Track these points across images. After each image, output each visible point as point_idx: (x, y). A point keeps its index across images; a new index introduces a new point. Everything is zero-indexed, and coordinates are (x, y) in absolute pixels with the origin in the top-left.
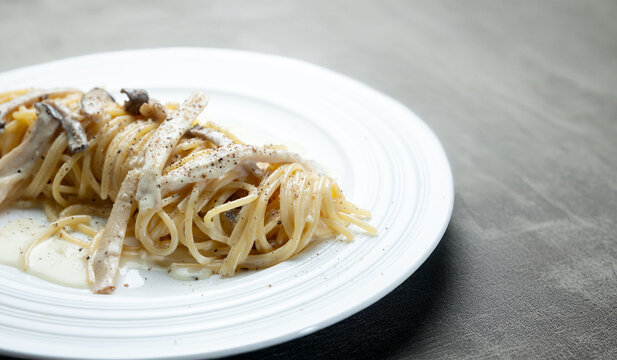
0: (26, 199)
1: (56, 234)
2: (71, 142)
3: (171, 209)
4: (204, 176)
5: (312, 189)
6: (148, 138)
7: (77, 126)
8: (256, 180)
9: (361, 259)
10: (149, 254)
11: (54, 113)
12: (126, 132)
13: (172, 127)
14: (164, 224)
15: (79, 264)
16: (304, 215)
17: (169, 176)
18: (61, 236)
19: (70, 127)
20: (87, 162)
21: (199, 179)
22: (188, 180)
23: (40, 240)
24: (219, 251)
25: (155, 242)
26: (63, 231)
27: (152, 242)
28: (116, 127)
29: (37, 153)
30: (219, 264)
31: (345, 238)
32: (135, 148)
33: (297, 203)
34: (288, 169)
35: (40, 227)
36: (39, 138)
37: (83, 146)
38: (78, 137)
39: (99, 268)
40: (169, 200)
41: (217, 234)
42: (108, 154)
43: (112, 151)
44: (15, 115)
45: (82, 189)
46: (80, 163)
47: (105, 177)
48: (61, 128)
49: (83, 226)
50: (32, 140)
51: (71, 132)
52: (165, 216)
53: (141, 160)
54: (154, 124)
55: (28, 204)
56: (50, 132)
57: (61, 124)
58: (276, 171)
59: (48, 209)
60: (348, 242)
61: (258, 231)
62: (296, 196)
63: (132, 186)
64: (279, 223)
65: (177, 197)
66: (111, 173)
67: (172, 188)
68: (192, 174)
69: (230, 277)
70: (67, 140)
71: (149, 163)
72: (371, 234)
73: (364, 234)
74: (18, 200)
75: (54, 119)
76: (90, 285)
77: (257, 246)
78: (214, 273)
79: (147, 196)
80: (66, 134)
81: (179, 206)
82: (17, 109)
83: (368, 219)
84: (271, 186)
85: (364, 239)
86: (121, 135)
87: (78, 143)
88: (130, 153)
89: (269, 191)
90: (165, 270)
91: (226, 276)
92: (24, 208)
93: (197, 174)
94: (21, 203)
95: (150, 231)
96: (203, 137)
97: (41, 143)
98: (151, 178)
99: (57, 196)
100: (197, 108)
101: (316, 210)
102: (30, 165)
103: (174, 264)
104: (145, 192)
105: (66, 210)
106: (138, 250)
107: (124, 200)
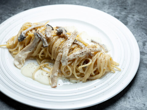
0: (32, 57)
1: (41, 68)
2: (44, 44)
3: (70, 65)
4: (78, 57)
5: (105, 60)
6: (63, 44)
7: (45, 40)
8: (91, 57)
9: (117, 78)
10: (64, 76)
11: (39, 36)
12: (57, 42)
13: (69, 42)
14: (68, 69)
15: (47, 78)
16: (103, 67)
17: (69, 56)
18: (42, 69)
19: (43, 40)
20: (48, 50)
21: (77, 58)
22: (74, 58)
23: (37, 70)
24: (82, 75)
25: (66, 73)
26: (42, 68)
27: (65, 73)
28: (55, 40)
29: (35, 46)
30: (82, 79)
31: (113, 72)
32: (60, 47)
33: (101, 64)
34: (99, 54)
35: (36, 66)
36: (35, 42)
37: (47, 46)
38: (45, 43)
39: (52, 80)
40: (70, 63)
41: (81, 71)
42: (53, 48)
43: (54, 47)
44: (28, 34)
45: (46, 56)
46: (46, 50)
47: (52, 54)
48: (41, 40)
49: (47, 66)
50: (33, 43)
51: (43, 41)
52: (69, 67)
53: (62, 51)
54: (65, 39)
55: (32, 58)
56: (38, 41)
57: (41, 39)
58: (96, 55)
59: (38, 60)
60: (114, 73)
61: (92, 71)
62: (101, 62)
63: (60, 58)
64: (97, 69)
65: (71, 62)
66: (54, 53)
67: (70, 60)
68: (75, 56)
69: (85, 82)
70: (42, 43)
71: (64, 53)
72: (120, 71)
73: (117, 70)
74: (30, 57)
75: (39, 37)
76: (50, 84)
77: (91, 74)
78: (81, 81)
79: (64, 62)
80: (42, 42)
81: (72, 64)
82: (28, 32)
83: (119, 65)
84: (95, 59)
85: (118, 72)
86: (56, 42)
87: (45, 45)
88: (59, 48)
89: (95, 61)
90: (68, 80)
91: (83, 82)
92: (31, 59)
93: (77, 56)
94: (31, 58)
95: (65, 70)
96: (77, 44)
97: (36, 44)
98: (65, 57)
99: (40, 57)
100: (76, 35)
101: (106, 66)
102: (33, 49)
103: (71, 79)
104: (64, 61)
105: (42, 61)
106: (61, 74)
107: (58, 61)
